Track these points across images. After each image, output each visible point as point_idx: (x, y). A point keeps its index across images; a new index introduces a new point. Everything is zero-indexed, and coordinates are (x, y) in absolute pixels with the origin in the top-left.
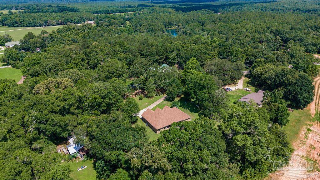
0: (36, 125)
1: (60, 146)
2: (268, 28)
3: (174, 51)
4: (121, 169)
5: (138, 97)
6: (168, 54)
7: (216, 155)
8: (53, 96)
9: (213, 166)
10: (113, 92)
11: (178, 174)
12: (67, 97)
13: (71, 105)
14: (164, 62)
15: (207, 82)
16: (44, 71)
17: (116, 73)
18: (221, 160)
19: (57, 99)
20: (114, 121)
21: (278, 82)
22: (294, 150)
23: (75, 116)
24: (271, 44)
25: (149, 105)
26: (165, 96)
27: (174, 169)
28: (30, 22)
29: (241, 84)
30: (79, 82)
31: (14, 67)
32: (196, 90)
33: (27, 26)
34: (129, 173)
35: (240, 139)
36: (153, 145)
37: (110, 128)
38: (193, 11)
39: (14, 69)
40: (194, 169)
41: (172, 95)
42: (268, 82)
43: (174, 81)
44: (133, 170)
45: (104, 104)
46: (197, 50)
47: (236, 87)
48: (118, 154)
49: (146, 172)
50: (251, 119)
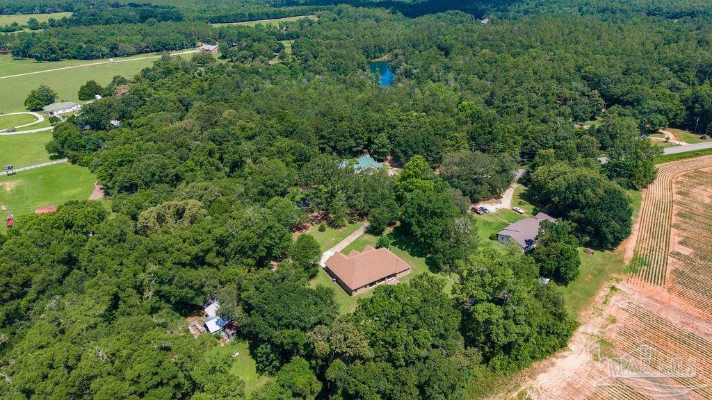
0: (157, 287)
1: (189, 319)
2: (579, 69)
3: (384, 129)
4: (298, 357)
5: (318, 226)
6: (373, 136)
7: (441, 336)
8: (178, 237)
9: (435, 352)
10: (277, 225)
11: (384, 364)
12: (201, 237)
13: (208, 251)
14: (364, 150)
15: (441, 204)
16: (142, 177)
17: (279, 186)
18: (449, 343)
19: (184, 241)
20: (283, 279)
21: (571, 201)
22: (580, 324)
23: (214, 270)
24: (578, 109)
25: (337, 242)
26: (366, 224)
27: (379, 357)
28: (81, 47)
29: (507, 200)
30: (215, 205)
31: (74, 162)
32: (421, 218)
33: (75, 58)
34: (310, 363)
35: (481, 311)
36: (347, 322)
37: (279, 294)
38: (428, 16)
39: (76, 166)
40: (407, 357)
41: (379, 225)
42: (553, 199)
43: (383, 197)
44: (316, 357)
45: (261, 247)
46: (427, 130)
47: (499, 206)
48: (294, 335)
49: (338, 361)
50: (499, 279)
